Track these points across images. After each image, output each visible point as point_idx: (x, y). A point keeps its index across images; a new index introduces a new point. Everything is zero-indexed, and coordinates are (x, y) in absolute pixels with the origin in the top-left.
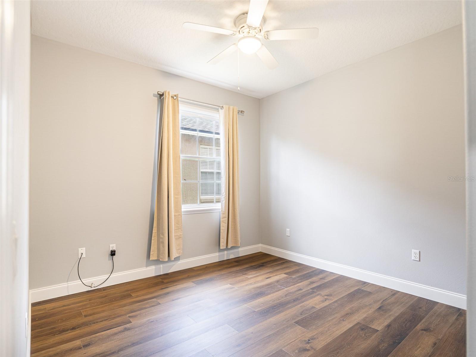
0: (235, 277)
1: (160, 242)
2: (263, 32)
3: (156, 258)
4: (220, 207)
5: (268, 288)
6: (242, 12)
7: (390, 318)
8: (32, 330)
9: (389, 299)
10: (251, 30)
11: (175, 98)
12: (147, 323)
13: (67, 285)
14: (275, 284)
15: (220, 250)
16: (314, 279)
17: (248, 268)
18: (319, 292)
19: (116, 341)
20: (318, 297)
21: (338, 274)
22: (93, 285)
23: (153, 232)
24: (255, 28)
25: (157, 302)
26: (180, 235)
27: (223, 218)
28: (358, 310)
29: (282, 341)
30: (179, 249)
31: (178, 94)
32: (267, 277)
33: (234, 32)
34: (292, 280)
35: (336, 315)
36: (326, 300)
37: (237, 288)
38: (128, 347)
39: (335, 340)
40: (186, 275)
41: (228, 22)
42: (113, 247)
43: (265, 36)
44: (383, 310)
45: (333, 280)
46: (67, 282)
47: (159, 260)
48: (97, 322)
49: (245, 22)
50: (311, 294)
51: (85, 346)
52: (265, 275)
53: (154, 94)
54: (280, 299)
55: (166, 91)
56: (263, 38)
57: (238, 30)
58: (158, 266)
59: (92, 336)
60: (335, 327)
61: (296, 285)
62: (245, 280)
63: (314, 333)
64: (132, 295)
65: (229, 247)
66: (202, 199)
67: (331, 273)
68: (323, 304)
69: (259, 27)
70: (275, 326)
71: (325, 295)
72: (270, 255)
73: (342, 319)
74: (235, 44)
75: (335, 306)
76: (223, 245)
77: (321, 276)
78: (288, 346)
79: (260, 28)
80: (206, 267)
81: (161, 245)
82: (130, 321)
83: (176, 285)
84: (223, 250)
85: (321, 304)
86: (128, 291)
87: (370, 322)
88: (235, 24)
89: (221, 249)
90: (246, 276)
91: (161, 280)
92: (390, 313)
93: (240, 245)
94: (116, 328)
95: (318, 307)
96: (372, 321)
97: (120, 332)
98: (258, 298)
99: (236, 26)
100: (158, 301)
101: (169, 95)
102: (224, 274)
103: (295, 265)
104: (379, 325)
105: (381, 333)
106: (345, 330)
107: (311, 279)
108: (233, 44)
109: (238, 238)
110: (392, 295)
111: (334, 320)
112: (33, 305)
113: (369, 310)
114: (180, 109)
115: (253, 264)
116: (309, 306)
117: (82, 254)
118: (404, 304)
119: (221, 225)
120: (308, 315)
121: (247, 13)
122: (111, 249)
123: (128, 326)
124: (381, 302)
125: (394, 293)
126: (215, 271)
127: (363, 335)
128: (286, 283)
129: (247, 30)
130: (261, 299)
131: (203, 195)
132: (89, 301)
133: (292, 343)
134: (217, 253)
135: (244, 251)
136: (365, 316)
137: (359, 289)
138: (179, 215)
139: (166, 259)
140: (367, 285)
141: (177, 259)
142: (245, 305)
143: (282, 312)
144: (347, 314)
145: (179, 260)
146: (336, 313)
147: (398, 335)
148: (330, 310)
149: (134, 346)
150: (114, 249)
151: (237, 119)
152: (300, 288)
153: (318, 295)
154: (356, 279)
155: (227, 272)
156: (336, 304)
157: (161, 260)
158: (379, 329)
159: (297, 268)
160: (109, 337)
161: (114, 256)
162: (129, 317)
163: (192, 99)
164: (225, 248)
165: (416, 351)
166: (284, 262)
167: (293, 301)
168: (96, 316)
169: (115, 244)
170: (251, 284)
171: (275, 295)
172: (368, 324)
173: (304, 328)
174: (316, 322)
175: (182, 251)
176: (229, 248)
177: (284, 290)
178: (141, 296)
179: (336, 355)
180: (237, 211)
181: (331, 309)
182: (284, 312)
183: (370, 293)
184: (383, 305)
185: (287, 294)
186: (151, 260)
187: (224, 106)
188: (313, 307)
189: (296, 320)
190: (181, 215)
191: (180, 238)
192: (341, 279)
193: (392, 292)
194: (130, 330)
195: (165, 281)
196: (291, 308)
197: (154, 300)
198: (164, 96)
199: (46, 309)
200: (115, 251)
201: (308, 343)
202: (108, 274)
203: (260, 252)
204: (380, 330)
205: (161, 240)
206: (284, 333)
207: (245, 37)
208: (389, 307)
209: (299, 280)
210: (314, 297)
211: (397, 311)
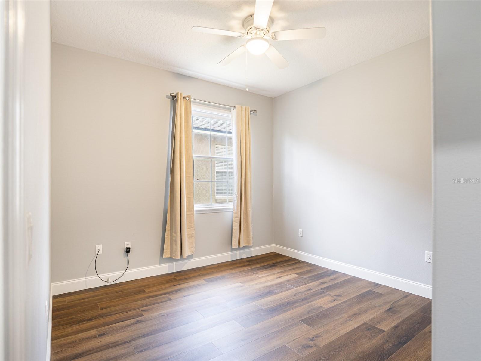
0: (246, 276)
1: (172, 241)
2: (270, 32)
3: (169, 256)
4: (232, 207)
5: (278, 287)
6: (249, 14)
7: (398, 319)
8: (53, 319)
9: (400, 301)
10: (258, 31)
11: (187, 99)
12: (158, 317)
13: (85, 280)
14: (285, 284)
15: (233, 250)
16: (325, 279)
17: (259, 267)
18: (329, 293)
19: (129, 332)
20: (327, 297)
21: (350, 276)
22: (109, 280)
23: (166, 230)
24: (263, 30)
25: (168, 298)
26: (193, 234)
27: (235, 218)
28: (366, 311)
29: (286, 338)
30: (192, 248)
31: (190, 95)
32: (277, 277)
33: (241, 34)
34: (302, 280)
35: (343, 315)
36: (334, 300)
37: (247, 287)
38: (139, 337)
39: (338, 339)
40: (198, 274)
41: (236, 24)
42: (128, 244)
43: (272, 37)
44: (392, 312)
45: (345, 281)
46: (85, 277)
47: (172, 258)
48: (112, 315)
49: (252, 24)
50: (321, 294)
51: (101, 335)
52: (276, 275)
53: (167, 96)
54: (288, 299)
55: (179, 92)
56: (271, 38)
57: (246, 31)
58: (171, 264)
59: (106, 327)
60: (340, 327)
61: (306, 286)
62: (256, 279)
63: (319, 331)
64: (145, 291)
65: (241, 246)
66: (217, 199)
67: (343, 274)
68: (331, 304)
69: (266, 28)
70: (281, 323)
71: (335, 296)
72: (284, 255)
73: (349, 319)
74: (243, 45)
75: (343, 306)
76: (235, 245)
77: (332, 277)
78: (292, 342)
79: (268, 29)
80: (219, 266)
81: (174, 243)
82: (143, 314)
83: (188, 282)
84: (236, 249)
85: (330, 304)
86: (142, 286)
87: (378, 323)
88: (243, 25)
89: (233, 248)
90: (257, 275)
91: (174, 277)
92: (399, 315)
93: (252, 245)
94: (129, 321)
95: (326, 307)
96: (379, 322)
97: (132, 324)
98: (267, 297)
99: (244, 28)
100: (170, 297)
101: (182, 96)
102: (235, 273)
103: (307, 266)
104: (387, 326)
105: (387, 333)
106: (351, 329)
107: (321, 280)
108: (242, 46)
109: (250, 238)
110: (403, 298)
111: (341, 320)
112: (55, 297)
113: (378, 312)
114: (192, 109)
115: (265, 264)
116: (317, 305)
117: (99, 250)
118: (415, 307)
119: (233, 224)
120: (315, 314)
121: (254, 15)
122: (126, 246)
123: (140, 319)
124: (391, 303)
125: (407, 295)
126: (227, 270)
127: (369, 335)
128: (296, 283)
129: (255, 31)
130: (270, 297)
131: (218, 195)
132: (105, 295)
133: (296, 340)
134: (229, 252)
135: (256, 251)
136: (373, 316)
137: (370, 291)
138: (192, 214)
139: (179, 257)
140: (379, 287)
141: (190, 257)
142: (254, 303)
143: (290, 310)
144: (355, 314)
145: (192, 259)
146: (344, 313)
147: (405, 336)
148: (337, 309)
149: (144, 337)
150: (129, 246)
151: (250, 119)
152: (310, 288)
153: (327, 295)
154: (369, 281)
155: (238, 271)
156: (345, 305)
157: (173, 258)
158: (386, 329)
159: (309, 268)
160: (122, 328)
161: (129, 253)
162: (142, 311)
163: (204, 100)
164: (237, 247)
165: (421, 351)
166: (296, 263)
167: (301, 300)
168: (112, 309)
169: (130, 242)
170: (261, 283)
171: (283, 294)
172: (375, 324)
173: (309, 326)
174: (322, 322)
175: (194, 250)
176: (242, 248)
177: (294, 289)
178: (153, 292)
179: (339, 353)
180: (249, 210)
181: (339, 309)
182: (292, 311)
183: (381, 295)
184: (392, 307)
185: (296, 294)
186: (164, 258)
187: (236, 106)
188: (321, 307)
189: (303, 318)
190: (193, 214)
191: (192, 236)
192: (352, 280)
193: (404, 294)
194: (141, 323)
195: (178, 278)
196: (299, 307)
197: (167, 295)
198: (177, 97)
199: (66, 301)
200: (130, 249)
201: (312, 340)
202: (123, 271)
203: (273, 252)
204: (387, 331)
205: (174, 238)
206: (289, 331)
207: (253, 38)
208: (399, 309)
209: (310, 280)
210: (323, 297)
211: (406, 313)
